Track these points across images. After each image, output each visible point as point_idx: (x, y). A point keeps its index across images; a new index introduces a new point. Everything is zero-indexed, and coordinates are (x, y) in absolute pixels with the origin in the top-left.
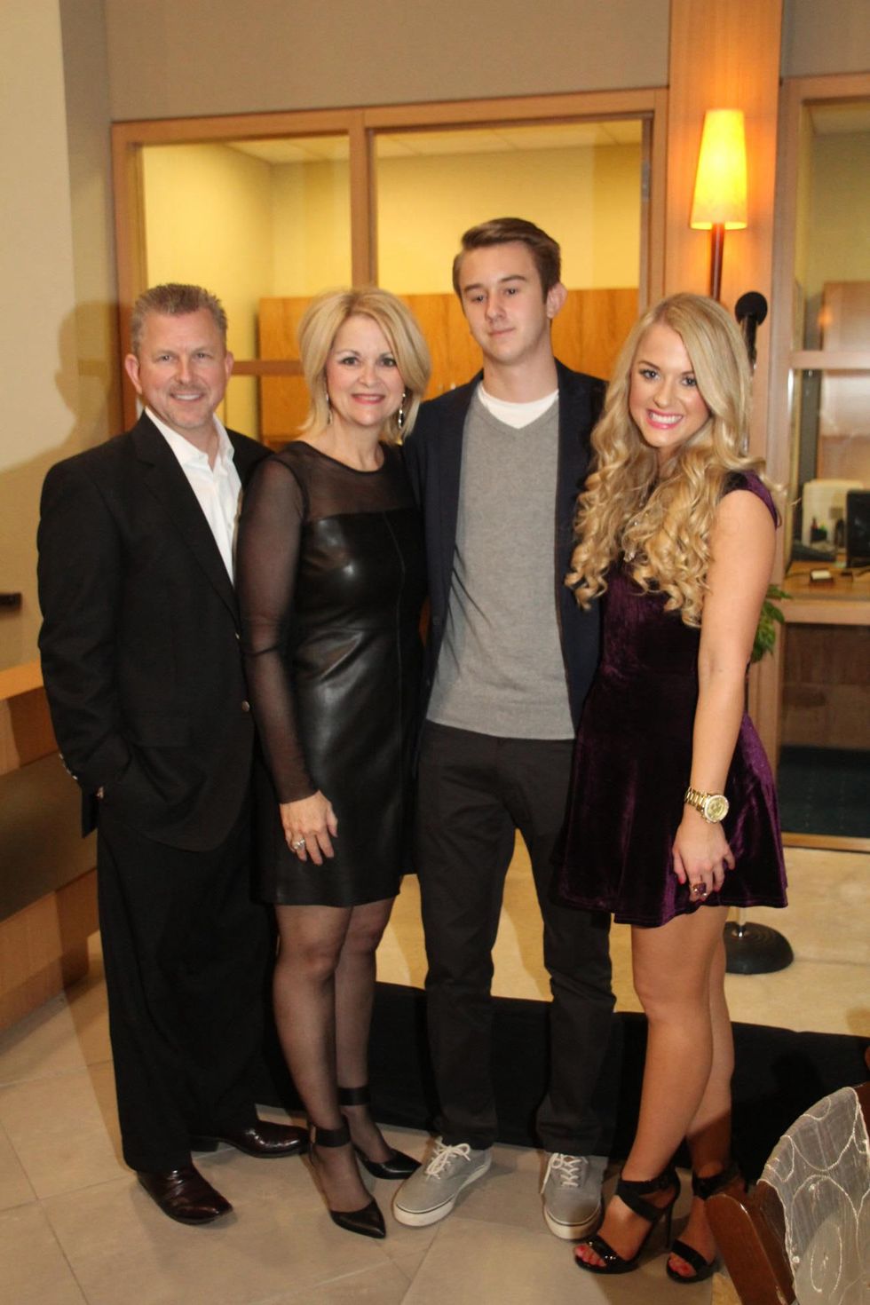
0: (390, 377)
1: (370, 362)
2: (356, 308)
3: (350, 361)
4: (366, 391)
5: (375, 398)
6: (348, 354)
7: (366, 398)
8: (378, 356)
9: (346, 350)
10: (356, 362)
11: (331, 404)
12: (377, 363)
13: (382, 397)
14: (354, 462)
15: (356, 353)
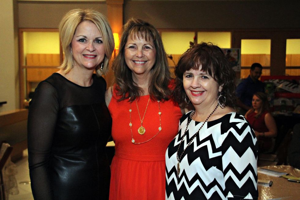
0: (99, 48)
1: (91, 41)
2: (85, 18)
3: (82, 40)
4: (89, 53)
5: (93, 56)
6: (81, 37)
7: (89, 56)
8: (94, 38)
9: (81, 36)
10: (85, 41)
11: (74, 59)
12: (94, 41)
13: (96, 56)
14: (81, 83)
15: (85, 37)
